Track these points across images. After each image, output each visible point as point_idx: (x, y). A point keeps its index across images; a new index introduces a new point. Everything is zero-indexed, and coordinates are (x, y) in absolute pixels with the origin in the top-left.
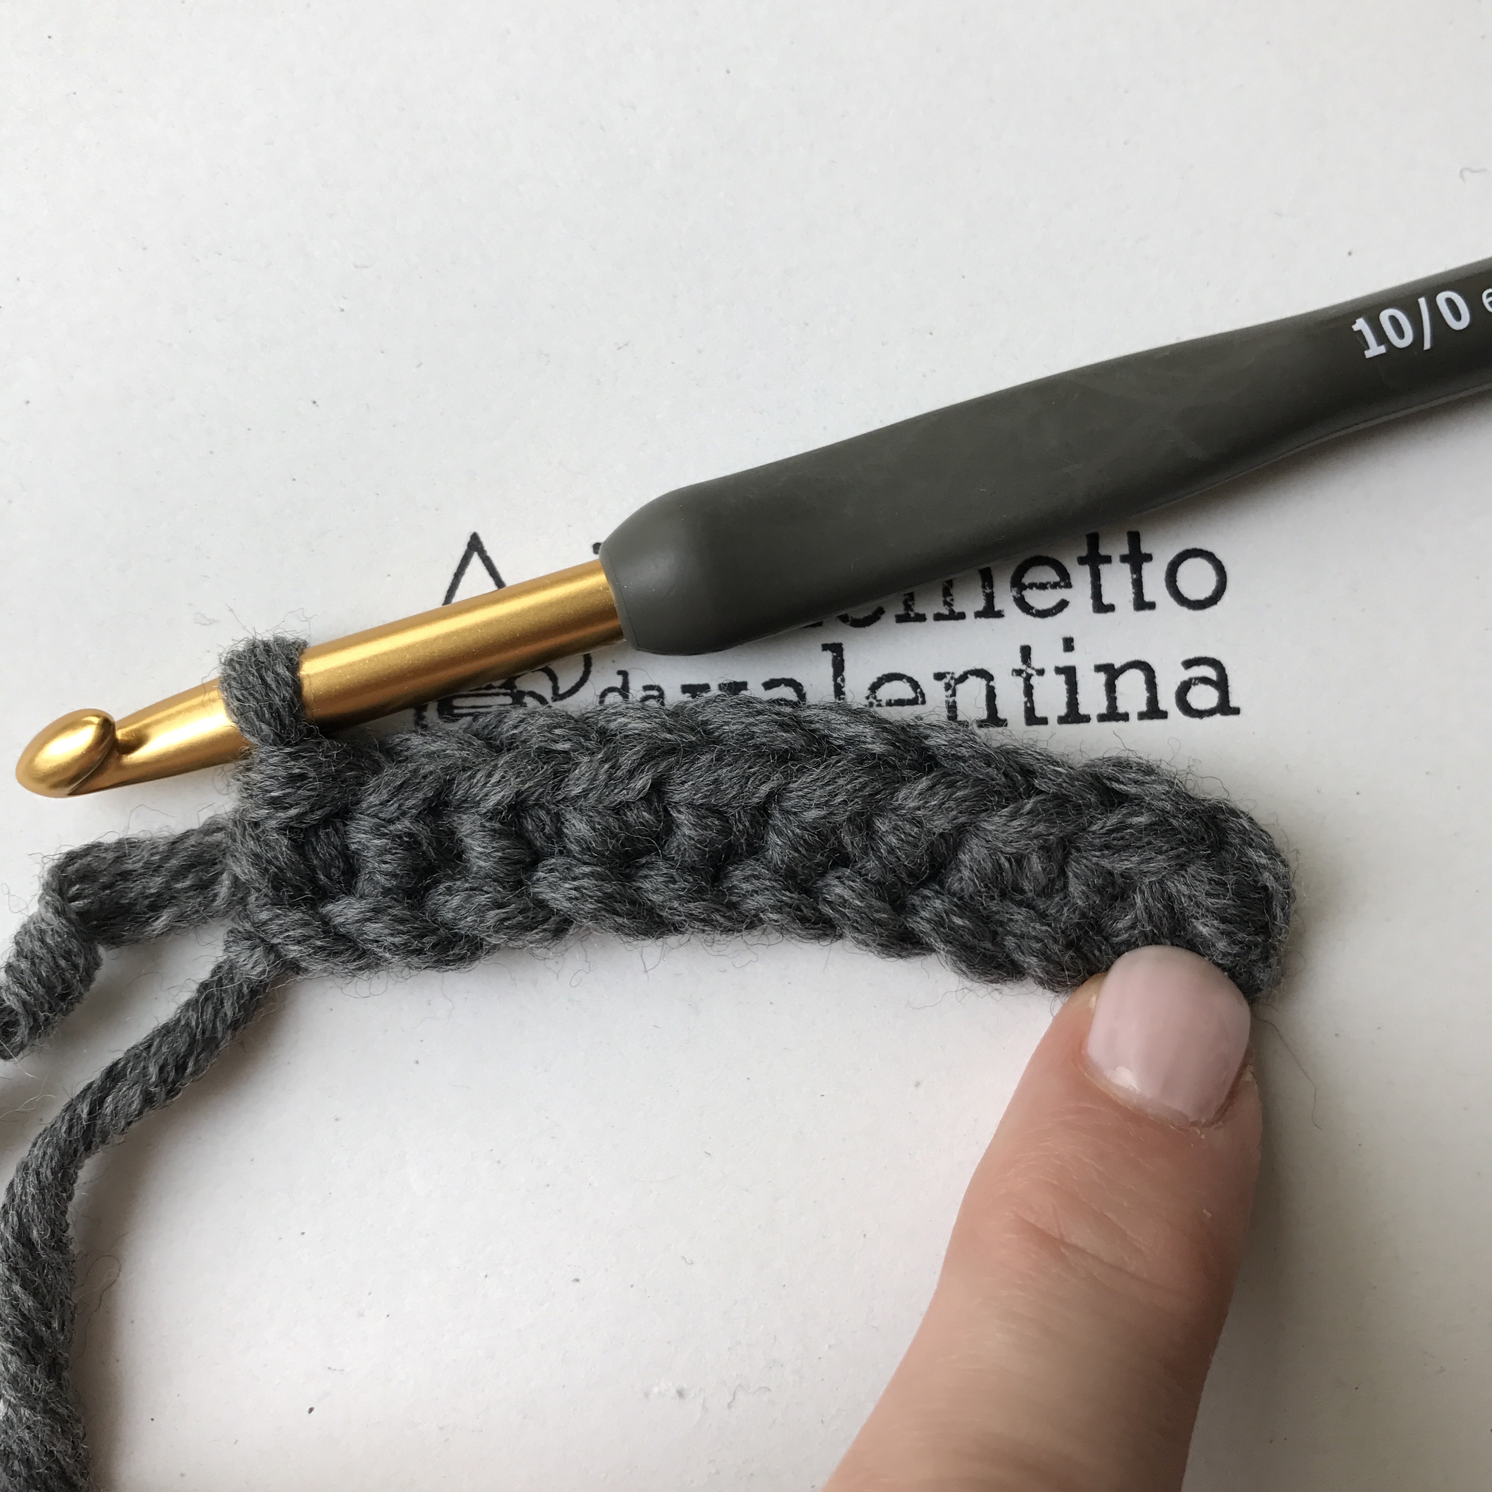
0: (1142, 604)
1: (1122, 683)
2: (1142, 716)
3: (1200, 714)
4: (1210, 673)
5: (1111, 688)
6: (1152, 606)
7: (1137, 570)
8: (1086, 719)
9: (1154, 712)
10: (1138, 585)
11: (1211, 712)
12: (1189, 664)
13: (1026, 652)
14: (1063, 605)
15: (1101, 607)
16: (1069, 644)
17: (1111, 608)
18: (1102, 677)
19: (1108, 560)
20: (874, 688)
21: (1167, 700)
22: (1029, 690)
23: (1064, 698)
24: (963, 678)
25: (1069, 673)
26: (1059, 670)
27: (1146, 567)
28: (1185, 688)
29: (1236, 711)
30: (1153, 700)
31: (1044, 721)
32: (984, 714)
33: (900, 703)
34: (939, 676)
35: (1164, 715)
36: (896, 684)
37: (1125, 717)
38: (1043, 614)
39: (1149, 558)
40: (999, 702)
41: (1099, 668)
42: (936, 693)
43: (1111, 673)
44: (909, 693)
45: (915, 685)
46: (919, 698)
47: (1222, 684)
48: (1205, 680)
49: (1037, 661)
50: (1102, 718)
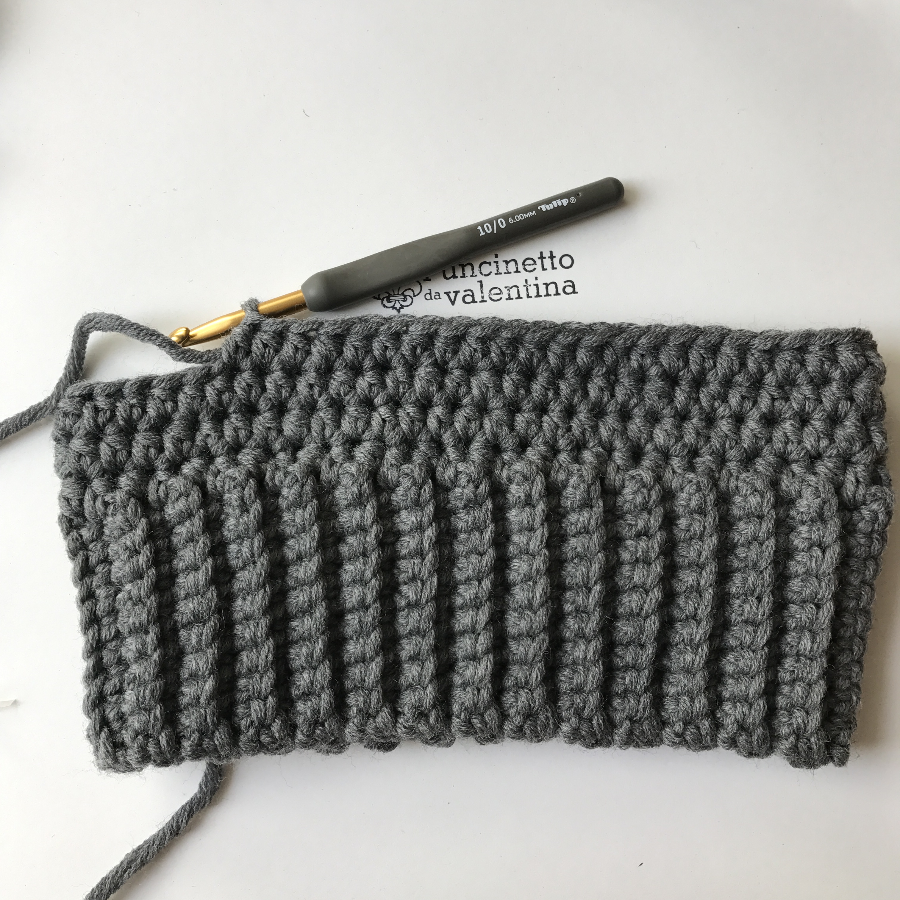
0: (553, 268)
1: (549, 287)
2: (555, 295)
3: (568, 294)
4: (571, 284)
5: (547, 288)
6: (556, 268)
7: (552, 260)
8: (541, 296)
9: (557, 294)
10: (552, 263)
11: (571, 293)
12: (565, 282)
13: (526, 281)
14: (535, 269)
15: (544, 269)
16: (536, 279)
17: (546, 269)
18: (545, 286)
19: (545, 258)
20: (490, 291)
21: (560, 291)
22: (527, 290)
23: (536, 291)
24: (511, 288)
25: (537, 285)
26: (534, 285)
27: (554, 259)
28: (564, 288)
29: (577, 293)
30: (557, 291)
31: (531, 297)
32: (517, 296)
33: (497, 294)
34: (506, 287)
35: (560, 294)
36: (495, 290)
37: (550, 295)
38: (530, 271)
39: (555, 257)
40: (520, 293)
41: (544, 284)
42: (505, 291)
43: (547, 285)
44: (499, 292)
45: (500, 290)
46: (501, 293)
47: (573, 286)
48: (569, 286)
49: (529, 283)
50: (545, 296)
